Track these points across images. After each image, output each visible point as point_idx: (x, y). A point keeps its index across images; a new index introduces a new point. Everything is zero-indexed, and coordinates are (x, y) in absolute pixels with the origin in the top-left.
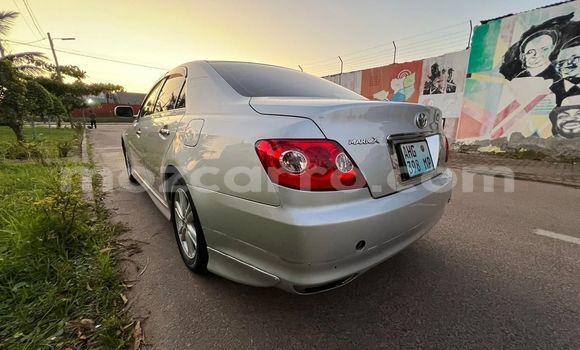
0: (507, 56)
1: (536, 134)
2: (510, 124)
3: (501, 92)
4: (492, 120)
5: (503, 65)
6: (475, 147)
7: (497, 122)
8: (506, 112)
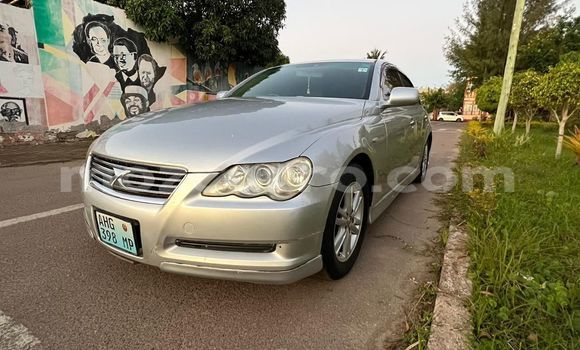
0: (75, 34)
1: (116, 116)
2: (97, 107)
3: (81, 74)
4: (81, 103)
5: (75, 44)
6: (72, 133)
7: (86, 105)
8: (91, 95)
